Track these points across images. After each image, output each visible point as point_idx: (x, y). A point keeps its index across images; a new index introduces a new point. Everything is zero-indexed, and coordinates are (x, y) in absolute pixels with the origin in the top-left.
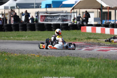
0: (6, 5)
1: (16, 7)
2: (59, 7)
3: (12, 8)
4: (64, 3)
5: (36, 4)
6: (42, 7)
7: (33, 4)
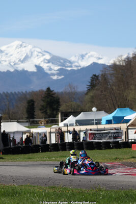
0: (65, 122)
1: (75, 125)
2: (120, 123)
3: (71, 125)
4: (125, 118)
5: (96, 120)
6: (102, 123)
7: (93, 120)
